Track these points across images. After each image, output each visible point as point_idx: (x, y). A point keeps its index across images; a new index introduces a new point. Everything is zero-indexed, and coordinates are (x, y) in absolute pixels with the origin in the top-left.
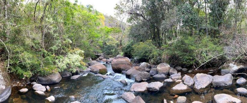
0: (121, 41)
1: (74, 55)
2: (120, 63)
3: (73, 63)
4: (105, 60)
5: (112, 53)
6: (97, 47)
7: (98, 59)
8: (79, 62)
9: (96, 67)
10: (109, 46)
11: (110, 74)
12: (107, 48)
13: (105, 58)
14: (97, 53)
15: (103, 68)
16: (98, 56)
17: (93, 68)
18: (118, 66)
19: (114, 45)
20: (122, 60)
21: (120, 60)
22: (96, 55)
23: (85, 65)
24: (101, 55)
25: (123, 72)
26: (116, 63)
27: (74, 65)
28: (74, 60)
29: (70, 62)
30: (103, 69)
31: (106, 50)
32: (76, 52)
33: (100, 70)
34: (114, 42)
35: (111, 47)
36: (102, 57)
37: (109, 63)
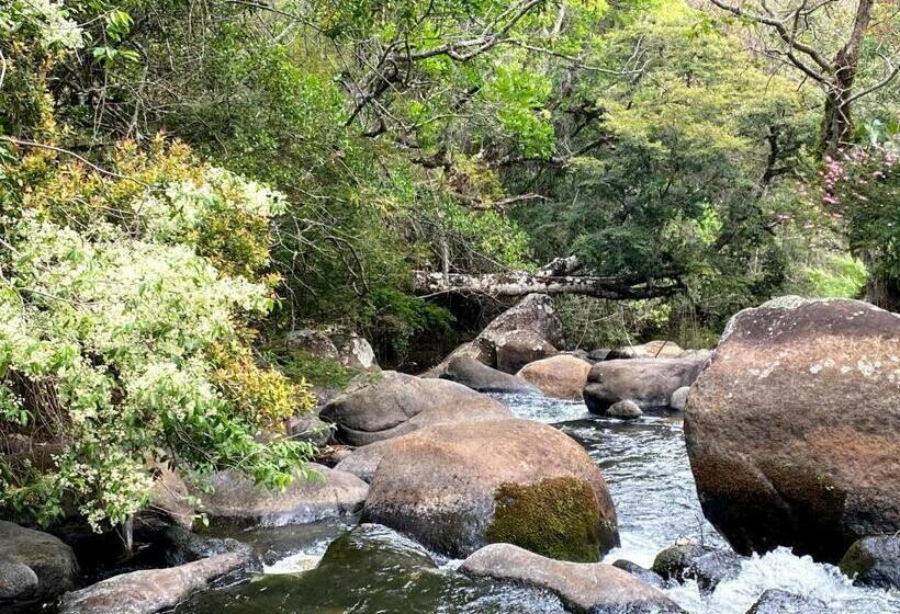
0: (845, 79)
1: (119, 250)
2: (828, 402)
3: (98, 377)
4: (574, 365)
5: (675, 265)
6: (466, 165)
7: (468, 353)
8: (198, 363)
9: (455, 459)
10: (642, 163)
11: (669, 568)
12: (612, 191)
13: (563, 338)
14: (463, 263)
15: (556, 474)
16: (469, 314)
17: (408, 470)
18: (793, 455)
19: (726, 138)
20: (866, 369)
21: (832, 356)
22: (443, 299)
23: (284, 406)
24: (509, 299)
25: (870, 545)
26: (768, 400)
27: (118, 398)
28: (112, 328)
29: (42, 357)
30: (554, 493)
31: (592, 224)
32: (144, 205)
33: (505, 493)
34: (719, 99)
35: (678, 165)
36: (528, 319)
37: (631, 404)
